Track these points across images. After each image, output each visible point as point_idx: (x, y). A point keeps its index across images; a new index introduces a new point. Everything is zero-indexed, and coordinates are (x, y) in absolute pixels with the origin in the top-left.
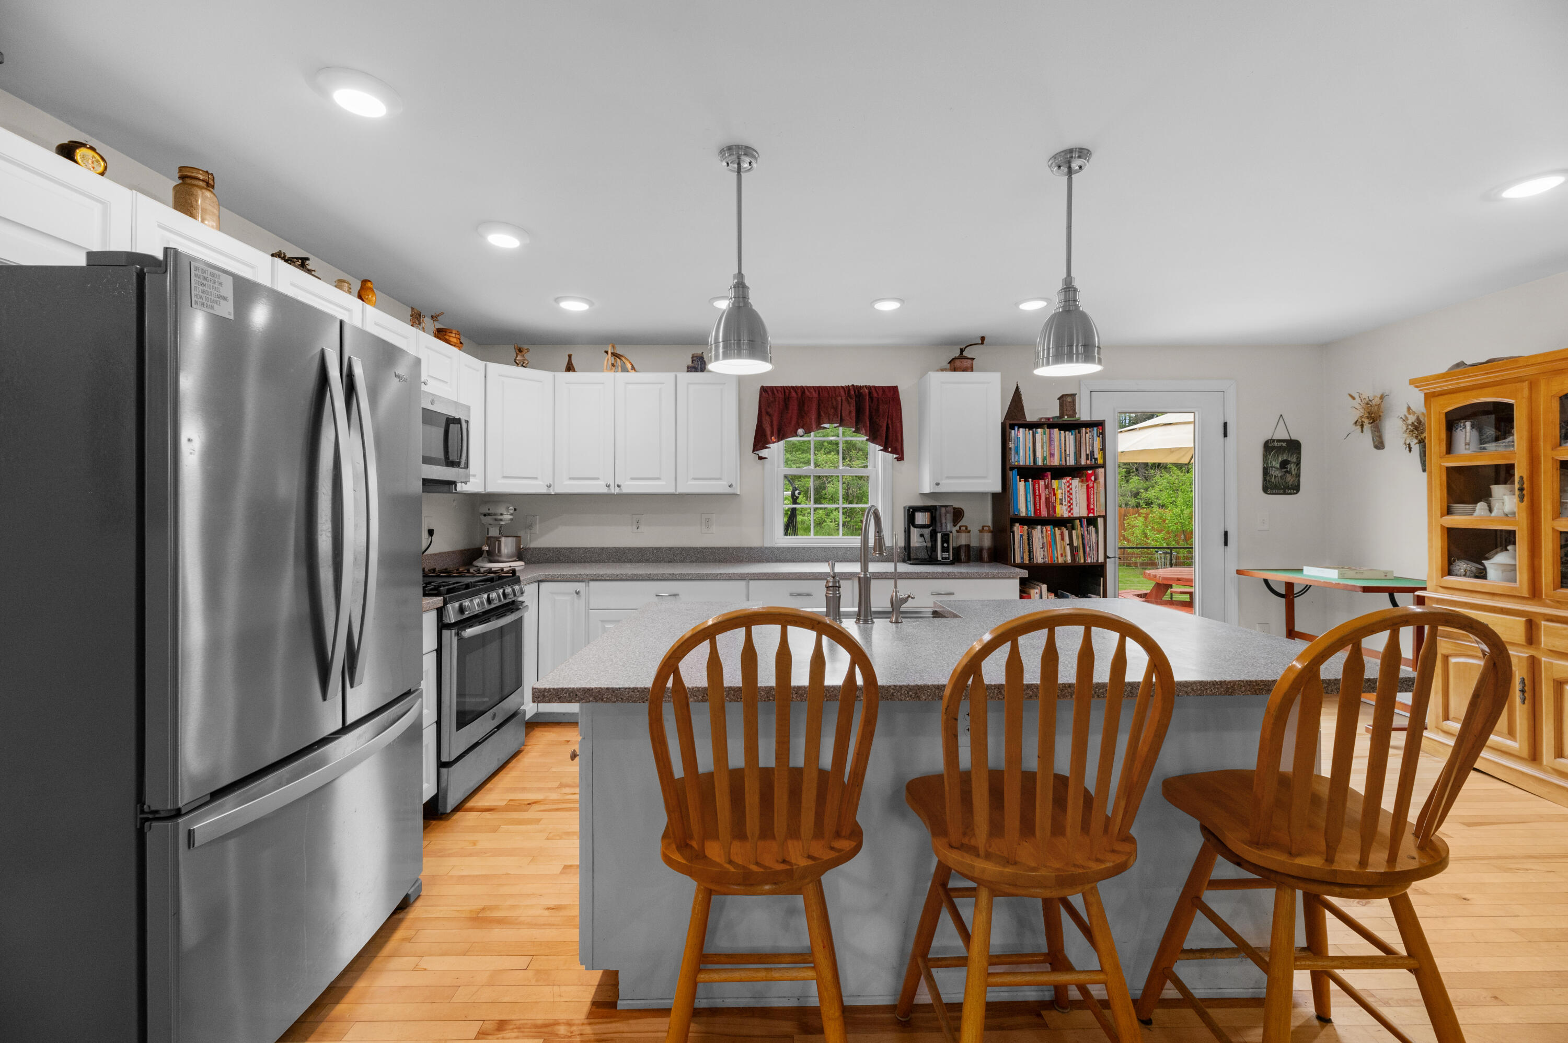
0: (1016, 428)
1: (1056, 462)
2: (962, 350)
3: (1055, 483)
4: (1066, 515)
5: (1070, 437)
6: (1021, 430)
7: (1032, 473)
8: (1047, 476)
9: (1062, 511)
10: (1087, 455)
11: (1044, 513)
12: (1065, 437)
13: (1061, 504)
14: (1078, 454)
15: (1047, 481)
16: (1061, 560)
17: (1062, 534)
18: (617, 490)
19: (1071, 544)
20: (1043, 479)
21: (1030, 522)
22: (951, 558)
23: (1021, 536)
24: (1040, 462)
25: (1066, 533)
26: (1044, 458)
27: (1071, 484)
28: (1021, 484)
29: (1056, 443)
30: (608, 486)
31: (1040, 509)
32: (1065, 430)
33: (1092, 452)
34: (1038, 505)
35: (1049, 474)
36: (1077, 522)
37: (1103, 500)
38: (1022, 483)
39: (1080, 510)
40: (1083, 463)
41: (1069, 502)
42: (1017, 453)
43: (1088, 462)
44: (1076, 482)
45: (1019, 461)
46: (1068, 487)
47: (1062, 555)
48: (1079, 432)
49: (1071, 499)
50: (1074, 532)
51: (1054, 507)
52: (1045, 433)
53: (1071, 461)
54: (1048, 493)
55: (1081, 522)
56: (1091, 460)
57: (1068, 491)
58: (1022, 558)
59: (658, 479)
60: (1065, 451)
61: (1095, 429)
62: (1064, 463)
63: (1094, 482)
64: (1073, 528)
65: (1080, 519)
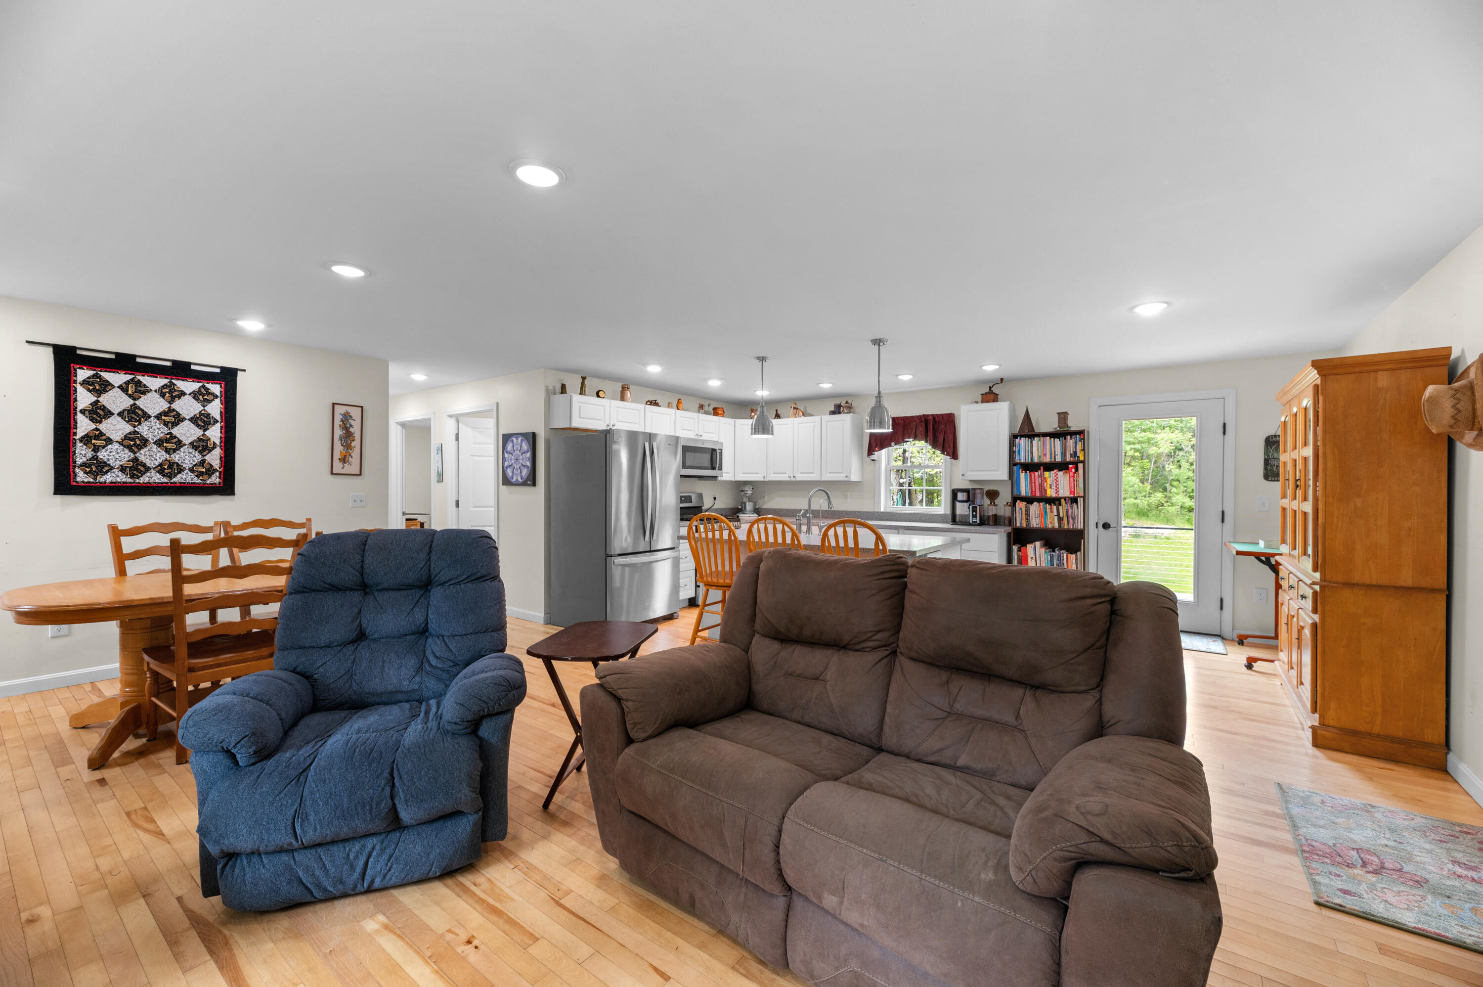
0: (1019, 438)
1: (1047, 460)
2: (990, 388)
3: (1047, 474)
4: (1054, 495)
5: (1058, 443)
6: (1022, 438)
7: (1030, 467)
8: (1040, 469)
9: (1051, 493)
10: (1071, 454)
11: (1038, 494)
12: (1054, 442)
13: (1051, 488)
14: (1064, 454)
15: (1040, 473)
16: (1050, 526)
17: (1051, 509)
18: (794, 479)
19: (1058, 515)
20: (1037, 471)
21: (1029, 500)
22: (978, 522)
23: (1021, 509)
24: (1036, 460)
25: (1055, 508)
26: (1039, 457)
27: (1057, 474)
28: (1023, 475)
29: (1048, 447)
30: (790, 477)
31: (1035, 492)
32: (1054, 438)
33: (1075, 453)
34: (1034, 488)
35: (1042, 468)
36: (1063, 500)
37: (1081, 485)
39: (1064, 492)
40: (1068, 460)
41: (1056, 486)
42: (1019, 454)
43: (1072, 459)
44: (1061, 473)
45: (1020, 460)
46: (1055, 476)
47: (1051, 523)
48: (1065, 439)
49: (1058, 485)
50: (1060, 507)
51: (1046, 491)
52: (1040, 440)
53: (1059, 459)
54: (1040, 481)
55: (1065, 500)
56: (1075, 458)
57: (1056, 480)
58: (1021, 523)
59: (813, 473)
60: (1055, 452)
61: (1078, 436)
62: (1053, 460)
63: (1075, 473)
64: (1060, 504)
65: (1065, 499)
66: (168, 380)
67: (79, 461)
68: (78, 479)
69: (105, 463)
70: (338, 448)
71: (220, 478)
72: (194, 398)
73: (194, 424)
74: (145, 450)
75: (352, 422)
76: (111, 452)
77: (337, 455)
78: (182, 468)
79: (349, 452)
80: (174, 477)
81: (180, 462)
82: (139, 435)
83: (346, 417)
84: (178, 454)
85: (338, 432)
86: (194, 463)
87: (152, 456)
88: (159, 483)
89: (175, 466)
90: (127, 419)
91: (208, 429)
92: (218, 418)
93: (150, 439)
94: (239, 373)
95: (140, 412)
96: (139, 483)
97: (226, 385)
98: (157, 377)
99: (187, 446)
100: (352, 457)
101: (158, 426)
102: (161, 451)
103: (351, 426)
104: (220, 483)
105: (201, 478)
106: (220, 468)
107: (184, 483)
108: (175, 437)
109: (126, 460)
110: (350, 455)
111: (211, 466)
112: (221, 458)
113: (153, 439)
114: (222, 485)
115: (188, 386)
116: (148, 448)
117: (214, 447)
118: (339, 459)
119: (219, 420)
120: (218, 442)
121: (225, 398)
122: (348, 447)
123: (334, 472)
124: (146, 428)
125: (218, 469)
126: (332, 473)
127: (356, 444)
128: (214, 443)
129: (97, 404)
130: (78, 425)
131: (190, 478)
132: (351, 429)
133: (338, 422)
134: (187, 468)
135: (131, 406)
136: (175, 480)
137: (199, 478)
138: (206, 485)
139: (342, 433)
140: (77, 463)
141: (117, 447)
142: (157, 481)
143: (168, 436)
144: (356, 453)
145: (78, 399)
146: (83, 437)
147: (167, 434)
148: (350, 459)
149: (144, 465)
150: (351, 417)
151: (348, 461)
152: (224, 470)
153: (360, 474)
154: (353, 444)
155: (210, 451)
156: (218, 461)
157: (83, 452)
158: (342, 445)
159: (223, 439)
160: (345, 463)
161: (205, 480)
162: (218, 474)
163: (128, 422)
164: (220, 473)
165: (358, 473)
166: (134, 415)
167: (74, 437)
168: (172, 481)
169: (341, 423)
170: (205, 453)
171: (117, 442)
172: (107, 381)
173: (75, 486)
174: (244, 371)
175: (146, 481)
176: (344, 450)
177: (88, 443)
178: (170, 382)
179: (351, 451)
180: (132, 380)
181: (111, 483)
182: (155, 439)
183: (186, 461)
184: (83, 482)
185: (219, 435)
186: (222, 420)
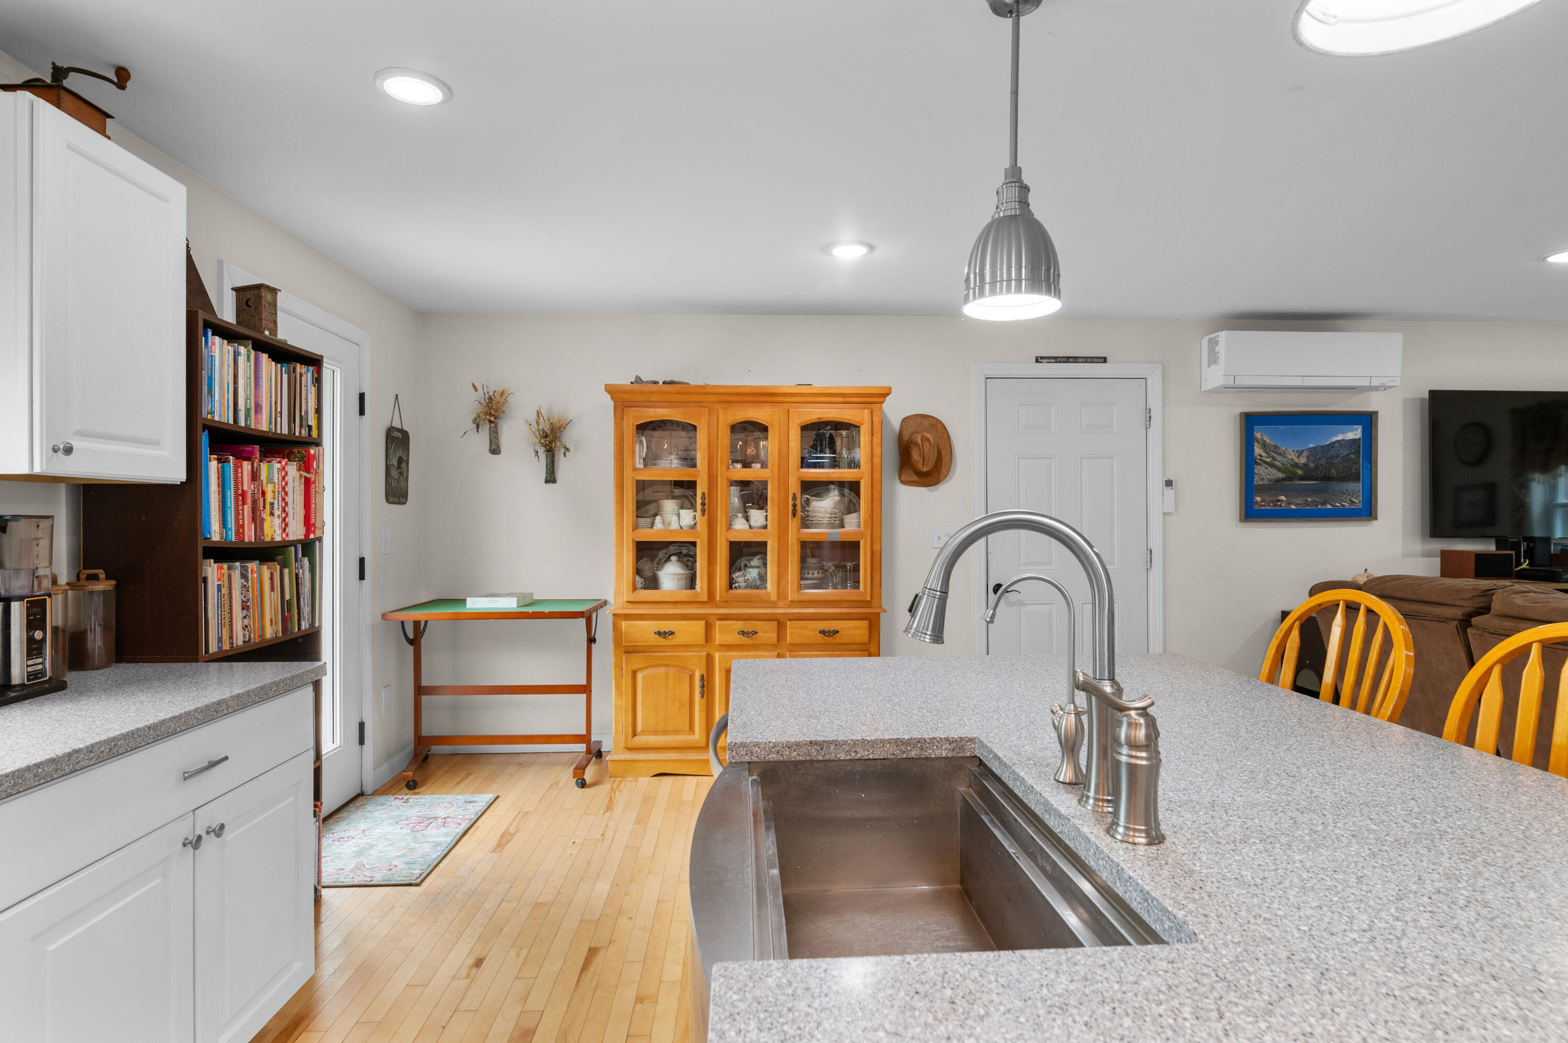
0: (206, 330)
1: (264, 423)
2: (58, 73)
3: (265, 470)
4: (277, 537)
5: (283, 376)
6: (217, 339)
7: (231, 443)
8: (254, 453)
9: (273, 530)
10: (301, 419)
11: (249, 534)
12: (275, 374)
13: (272, 514)
14: (291, 415)
15: (253, 464)
16: (270, 633)
17: (271, 577)
19: (282, 594)
20: (247, 458)
21: (229, 555)
22: (48, 672)
23: (219, 587)
24: (245, 421)
25: (277, 574)
26: (250, 413)
27: (285, 473)
28: (215, 467)
29: (264, 382)
31: (242, 526)
32: (276, 361)
33: (307, 414)
34: (240, 518)
35: (256, 447)
36: (291, 551)
38: (214, 465)
39: (296, 527)
40: (296, 434)
41: (284, 510)
42: (210, 392)
43: (303, 432)
44: (291, 470)
45: (212, 413)
46: (281, 477)
47: (271, 622)
48: (293, 371)
49: (285, 505)
50: (286, 571)
51: (263, 522)
52: (245, 355)
53: (285, 426)
54: (254, 491)
55: (295, 550)
56: (307, 429)
57: (281, 488)
58: (220, 640)
60: (276, 404)
61: (311, 369)
62: (275, 428)
63: (310, 471)
64: (286, 564)
65: (295, 544)
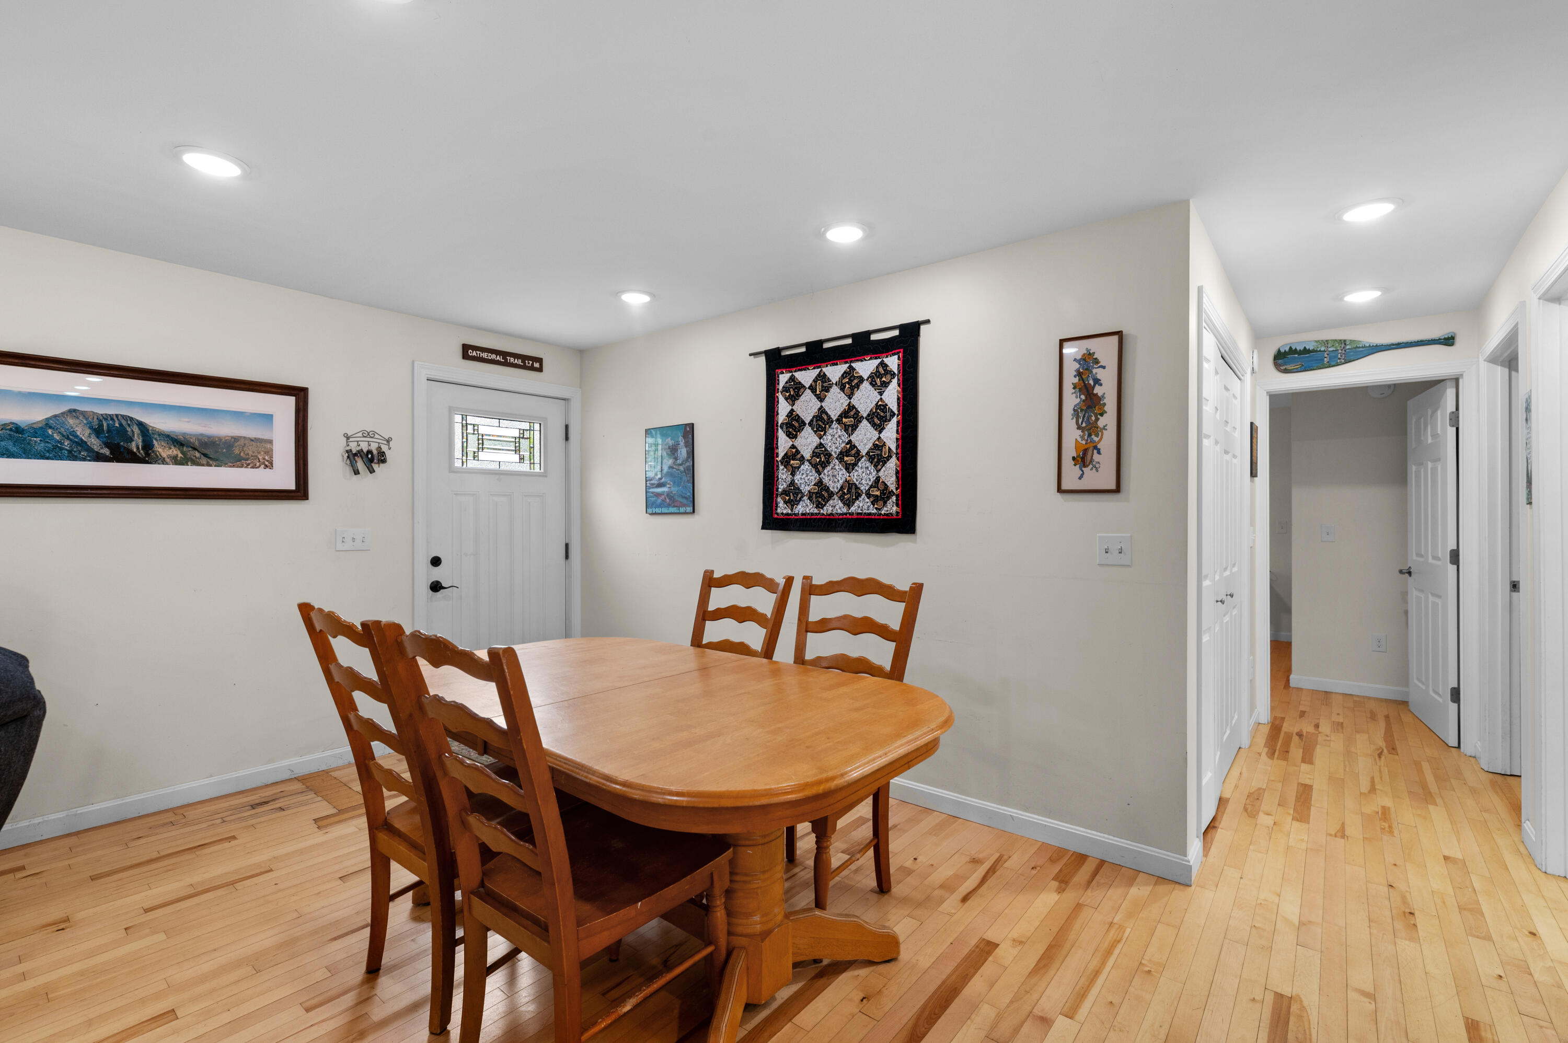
66: (847, 365)
67: (781, 488)
68: (779, 511)
69: (798, 489)
70: (1072, 434)
71: (897, 505)
72: (871, 384)
73: (870, 423)
74: (829, 468)
75: (1099, 373)
76: (803, 474)
77: (1070, 451)
78: (860, 491)
79: (1094, 442)
80: (852, 506)
81: (857, 483)
82: (823, 449)
83: (1088, 362)
84: (857, 471)
85: (1072, 400)
86: (870, 484)
87: (835, 476)
88: (841, 514)
89: (853, 490)
90: (815, 429)
91: (884, 428)
92: (895, 410)
93: (833, 453)
94: (922, 327)
95: (825, 417)
96: (823, 514)
97: (904, 353)
98: (837, 364)
99: (864, 458)
100: (1099, 453)
101: (840, 433)
102: (842, 468)
103: (1097, 381)
104: (897, 513)
105: (876, 506)
106: (897, 489)
107: (861, 514)
108: (855, 446)
109: (813, 483)
110: (1095, 447)
111: (886, 486)
112: (897, 472)
113: (835, 452)
114: (900, 516)
115: (865, 367)
116: (832, 465)
117: (890, 457)
118: (1074, 458)
119: (896, 412)
120: (893, 447)
121: (903, 375)
122: (1091, 429)
123: (1065, 486)
124: (830, 437)
125: (894, 491)
126: (1059, 490)
127: (1108, 420)
128: (889, 449)
129: (792, 414)
130: (779, 444)
131: (866, 507)
132: (1098, 390)
133: (1070, 379)
134: (864, 492)
135: (819, 409)
136: (853, 509)
137: (874, 505)
138: (882, 517)
139: (1078, 400)
140: (780, 490)
141: (807, 467)
142: (839, 511)
143: (848, 446)
144: (1108, 441)
145: (779, 412)
146: (783, 458)
147: (847, 444)
148: (1096, 457)
149: (827, 489)
150: (1096, 361)
151: (1092, 460)
152: (902, 491)
153: (1117, 490)
154: (1101, 423)
155: (885, 463)
156: (894, 478)
157: (784, 477)
158: (1079, 428)
159: (900, 442)
160: (1085, 466)
161: (880, 509)
162: (894, 498)
163: (815, 432)
164: (897, 496)
165: (1113, 487)
166: (821, 422)
167: (777, 459)
168: (850, 511)
169: (1076, 380)
170: (879, 467)
171: (807, 460)
172: (800, 383)
173: (777, 518)
174: (928, 322)
175: (829, 512)
176: (1082, 437)
177: (787, 465)
178: (851, 368)
179: (1096, 439)
180: (819, 375)
181: (803, 514)
182: (838, 451)
183: (863, 482)
184: (782, 514)
185: (895, 436)
186: (899, 411)
